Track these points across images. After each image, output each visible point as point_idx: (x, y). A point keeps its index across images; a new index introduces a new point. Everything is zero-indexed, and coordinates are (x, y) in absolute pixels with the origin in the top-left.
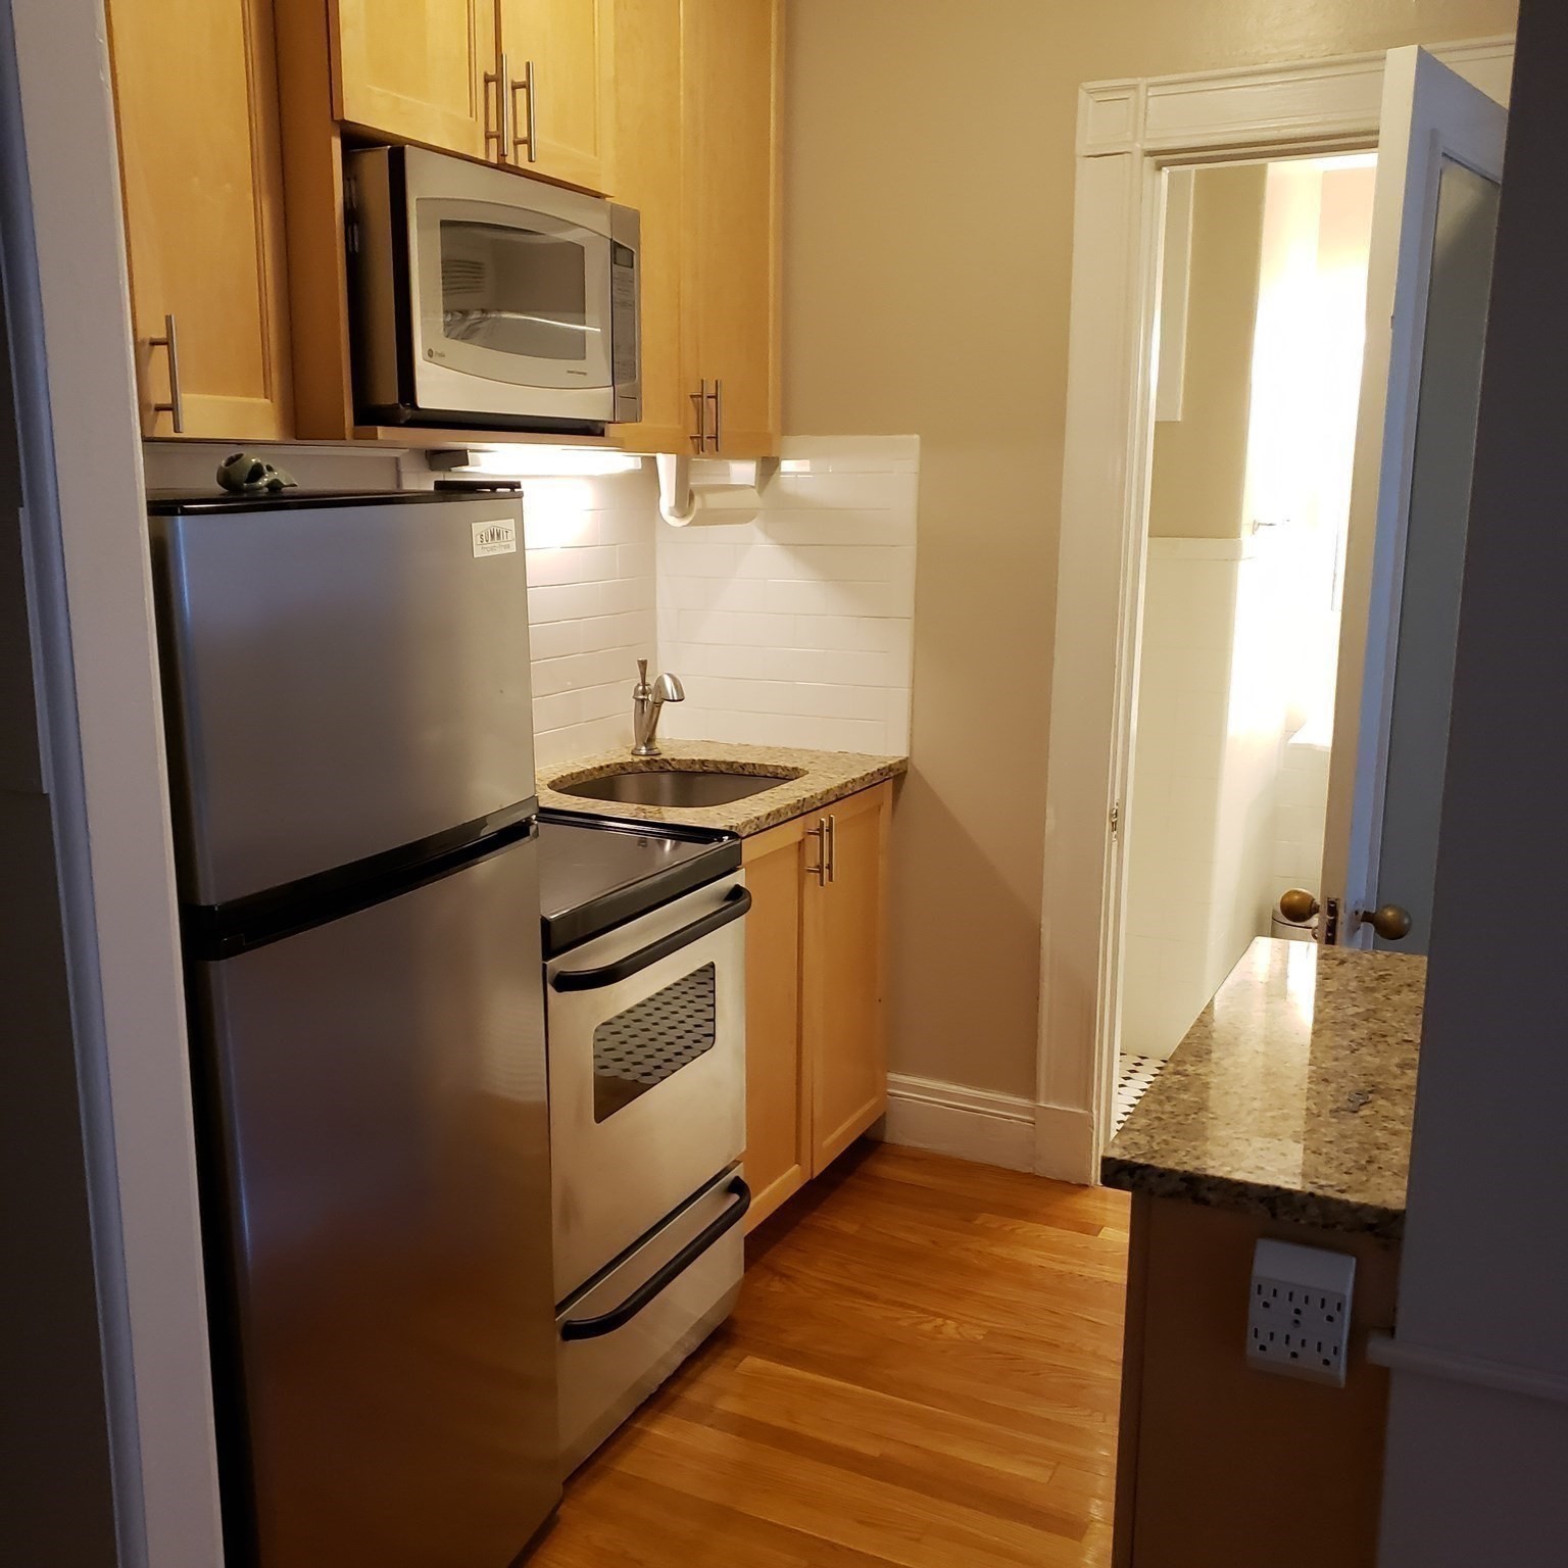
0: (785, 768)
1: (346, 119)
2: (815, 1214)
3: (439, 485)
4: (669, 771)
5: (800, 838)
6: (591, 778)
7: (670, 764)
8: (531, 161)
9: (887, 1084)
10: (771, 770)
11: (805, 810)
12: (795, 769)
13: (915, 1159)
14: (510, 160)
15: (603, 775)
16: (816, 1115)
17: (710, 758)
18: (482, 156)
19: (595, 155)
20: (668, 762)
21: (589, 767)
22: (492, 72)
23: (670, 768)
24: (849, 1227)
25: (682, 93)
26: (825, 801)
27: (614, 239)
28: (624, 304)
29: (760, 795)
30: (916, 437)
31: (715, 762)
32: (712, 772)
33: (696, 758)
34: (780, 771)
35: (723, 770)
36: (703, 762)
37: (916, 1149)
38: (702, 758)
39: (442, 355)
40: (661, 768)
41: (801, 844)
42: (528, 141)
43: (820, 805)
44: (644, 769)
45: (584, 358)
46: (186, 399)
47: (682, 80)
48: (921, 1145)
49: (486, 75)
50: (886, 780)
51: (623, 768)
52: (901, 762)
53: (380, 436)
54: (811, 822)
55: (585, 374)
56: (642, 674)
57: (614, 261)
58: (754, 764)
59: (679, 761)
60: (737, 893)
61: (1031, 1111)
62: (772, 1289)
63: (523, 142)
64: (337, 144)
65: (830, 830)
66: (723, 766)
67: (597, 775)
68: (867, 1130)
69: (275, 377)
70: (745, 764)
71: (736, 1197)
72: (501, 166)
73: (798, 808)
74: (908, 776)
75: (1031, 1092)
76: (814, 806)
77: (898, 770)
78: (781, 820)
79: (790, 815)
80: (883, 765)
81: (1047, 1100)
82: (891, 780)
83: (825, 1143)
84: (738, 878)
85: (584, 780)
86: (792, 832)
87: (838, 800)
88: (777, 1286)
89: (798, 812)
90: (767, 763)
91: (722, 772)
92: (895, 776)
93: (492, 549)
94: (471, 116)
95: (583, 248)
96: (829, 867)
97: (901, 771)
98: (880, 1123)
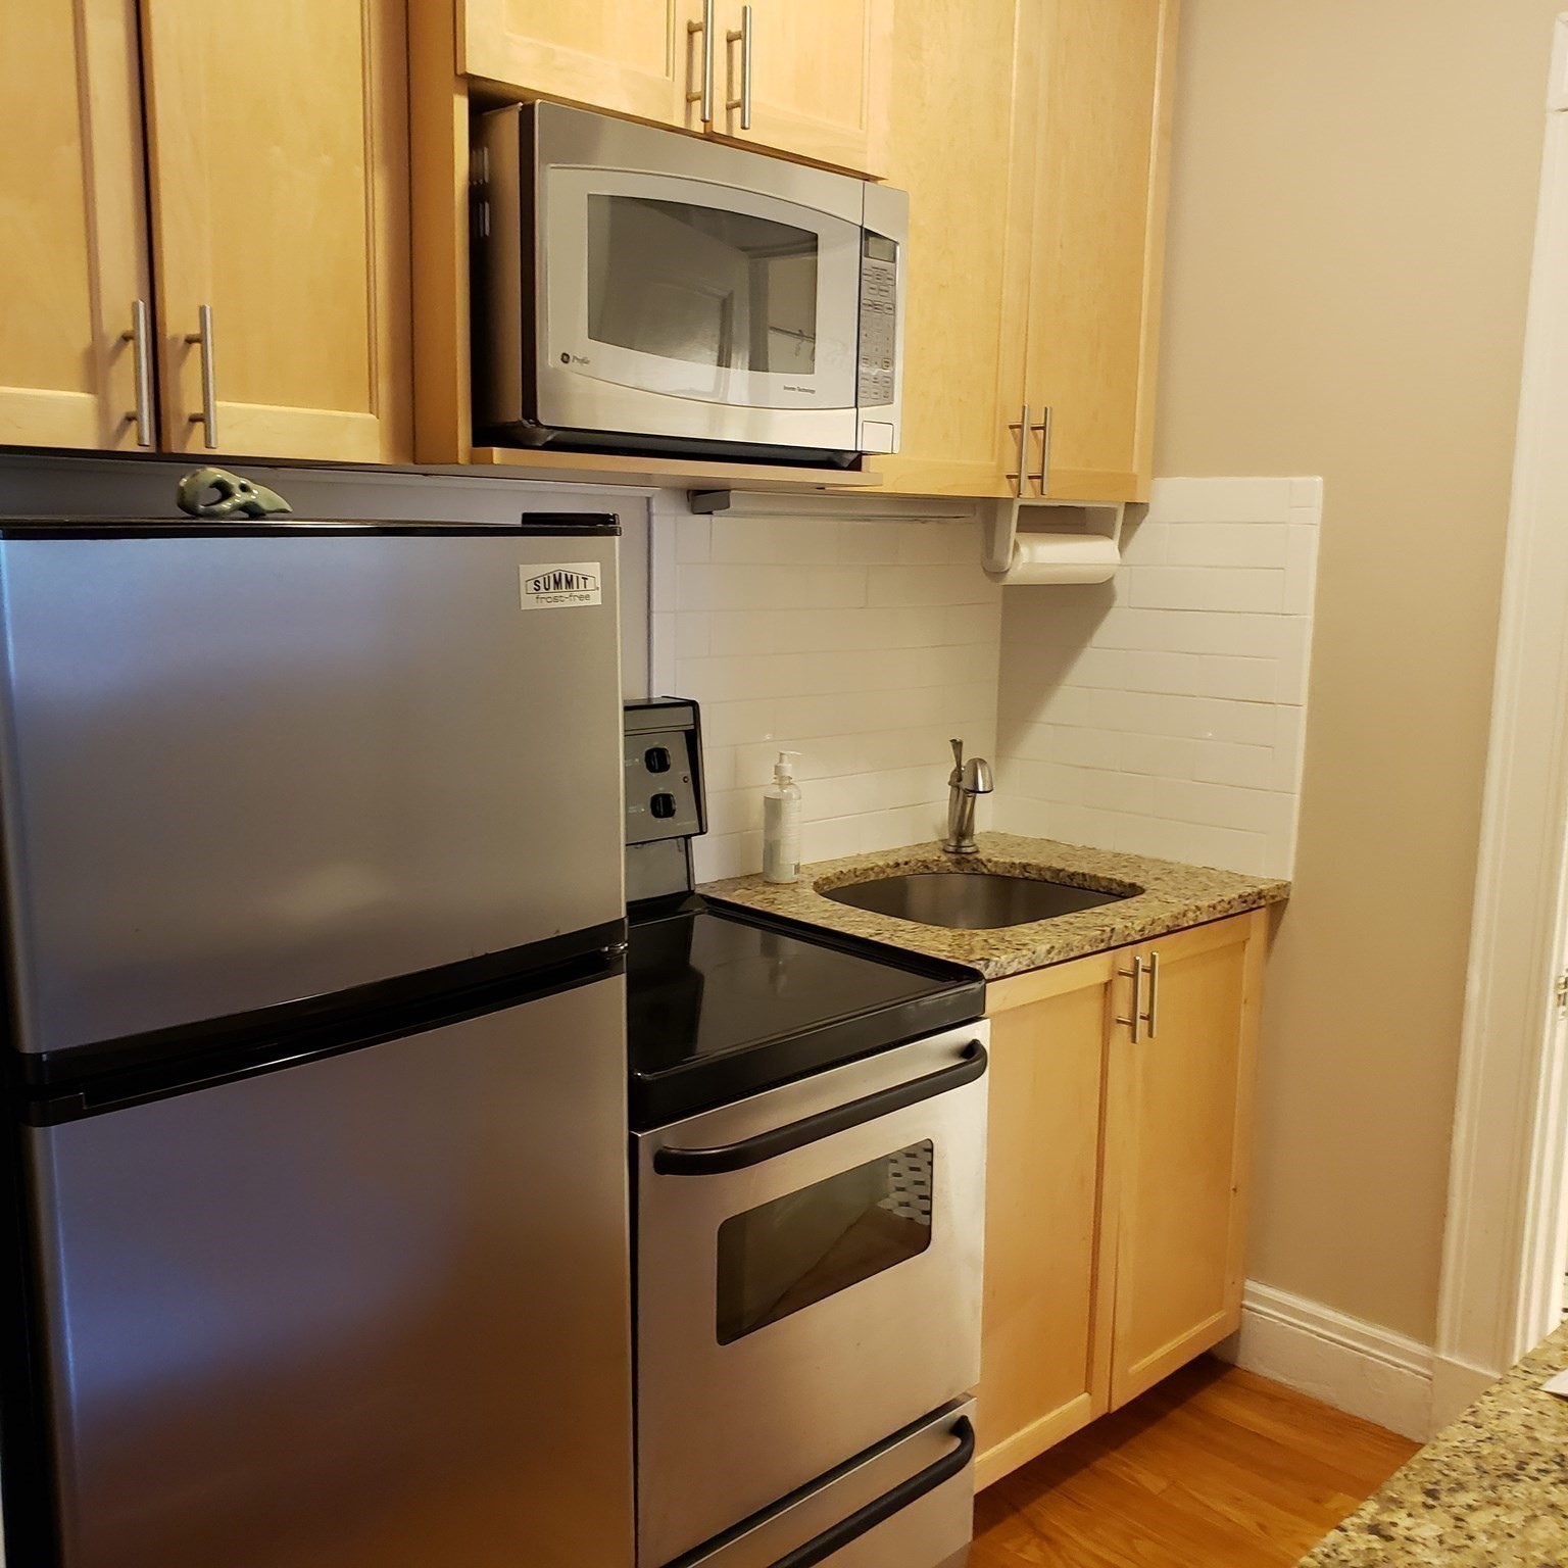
0: (1121, 883)
1: (469, 72)
2: (1115, 1454)
3: (527, 517)
4: (983, 874)
5: (1106, 979)
6: (882, 876)
7: (985, 866)
8: (744, 128)
9: (1243, 1294)
10: (1104, 883)
11: (1113, 944)
12: (1132, 885)
13: (1273, 1398)
14: (720, 127)
15: (899, 874)
16: (1120, 1332)
17: (1033, 862)
18: (679, 123)
19: (861, 128)
20: (982, 863)
21: (881, 863)
22: (698, 19)
23: (985, 871)
24: (1153, 1483)
25: (1015, 62)
26: (1147, 933)
27: (865, 226)
28: (875, 306)
29: (1057, 920)
30: (1319, 479)
31: (1040, 869)
32: (1034, 880)
33: (1017, 861)
34: (1114, 886)
35: (1047, 877)
36: (1025, 867)
37: (1280, 1385)
38: (1024, 861)
39: (584, 361)
40: (974, 869)
41: (1107, 986)
42: (741, 104)
43: (1138, 938)
44: (952, 869)
45: (813, 373)
46: (221, 407)
47: (1016, 44)
48: (1284, 1380)
49: (690, 24)
50: (1252, 910)
51: (927, 867)
52: (1278, 887)
53: (496, 460)
54: (1124, 959)
55: (813, 392)
56: (956, 757)
57: (864, 253)
58: (1084, 875)
59: (996, 863)
60: (972, 1051)
61: (1429, 1363)
62: (1025, 1557)
63: (737, 105)
64: (461, 106)
65: (1151, 971)
66: (1048, 873)
67: (891, 873)
68: (1214, 1346)
69: (383, 387)
70: (1073, 874)
71: (957, 1442)
72: (710, 137)
73: (1102, 941)
74: (1290, 904)
75: (1429, 1336)
76: (1129, 939)
77: (1273, 897)
78: (1072, 955)
79: (1088, 949)
80: (1249, 890)
81: (1451, 1350)
82: (1264, 910)
83: (1135, 1368)
84: (978, 1032)
85: (872, 879)
86: (1096, 970)
87: (1169, 932)
88: (1032, 1553)
89: (1102, 946)
90: (1100, 875)
91: (1046, 881)
92: (1272, 904)
93: (556, 600)
94: (667, 75)
95: (817, 235)
96: (1149, 1018)
97: (1278, 899)
98: (1232, 1340)
